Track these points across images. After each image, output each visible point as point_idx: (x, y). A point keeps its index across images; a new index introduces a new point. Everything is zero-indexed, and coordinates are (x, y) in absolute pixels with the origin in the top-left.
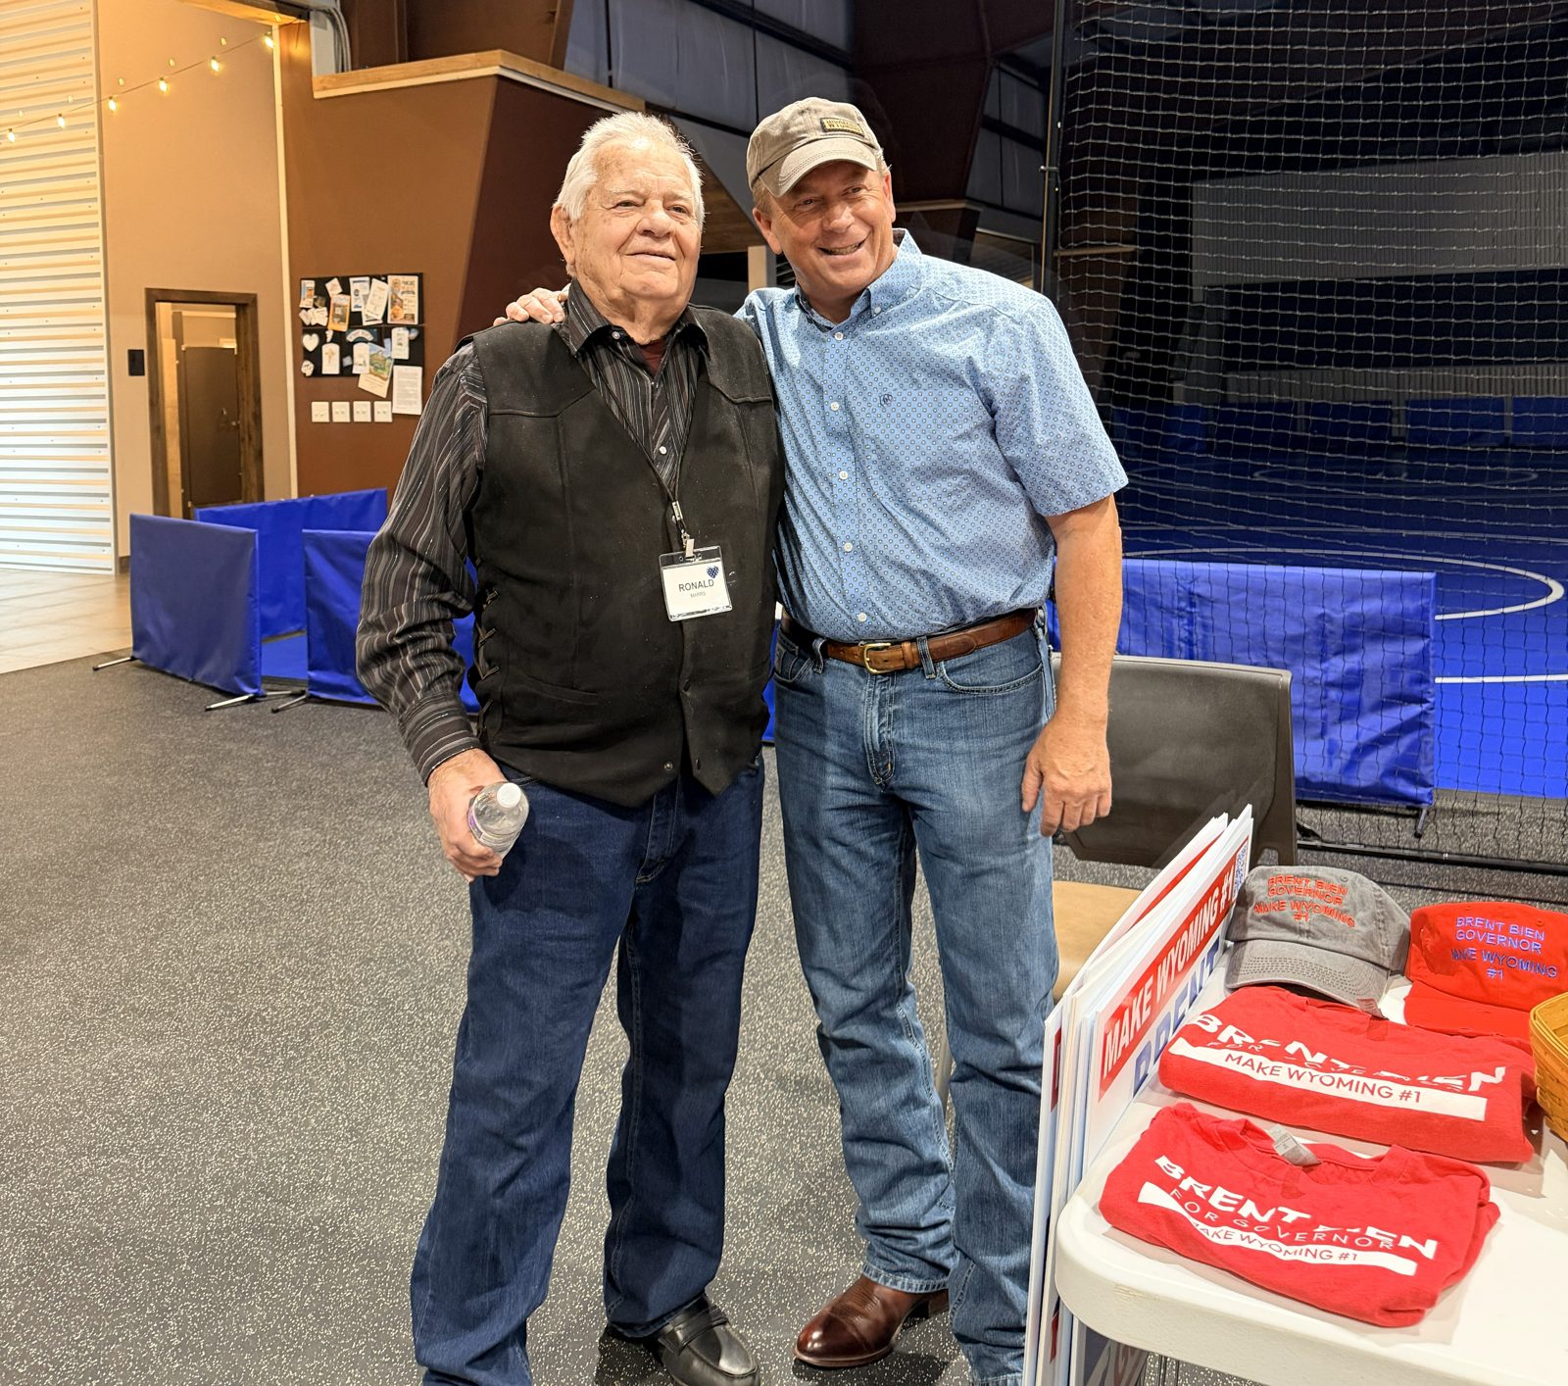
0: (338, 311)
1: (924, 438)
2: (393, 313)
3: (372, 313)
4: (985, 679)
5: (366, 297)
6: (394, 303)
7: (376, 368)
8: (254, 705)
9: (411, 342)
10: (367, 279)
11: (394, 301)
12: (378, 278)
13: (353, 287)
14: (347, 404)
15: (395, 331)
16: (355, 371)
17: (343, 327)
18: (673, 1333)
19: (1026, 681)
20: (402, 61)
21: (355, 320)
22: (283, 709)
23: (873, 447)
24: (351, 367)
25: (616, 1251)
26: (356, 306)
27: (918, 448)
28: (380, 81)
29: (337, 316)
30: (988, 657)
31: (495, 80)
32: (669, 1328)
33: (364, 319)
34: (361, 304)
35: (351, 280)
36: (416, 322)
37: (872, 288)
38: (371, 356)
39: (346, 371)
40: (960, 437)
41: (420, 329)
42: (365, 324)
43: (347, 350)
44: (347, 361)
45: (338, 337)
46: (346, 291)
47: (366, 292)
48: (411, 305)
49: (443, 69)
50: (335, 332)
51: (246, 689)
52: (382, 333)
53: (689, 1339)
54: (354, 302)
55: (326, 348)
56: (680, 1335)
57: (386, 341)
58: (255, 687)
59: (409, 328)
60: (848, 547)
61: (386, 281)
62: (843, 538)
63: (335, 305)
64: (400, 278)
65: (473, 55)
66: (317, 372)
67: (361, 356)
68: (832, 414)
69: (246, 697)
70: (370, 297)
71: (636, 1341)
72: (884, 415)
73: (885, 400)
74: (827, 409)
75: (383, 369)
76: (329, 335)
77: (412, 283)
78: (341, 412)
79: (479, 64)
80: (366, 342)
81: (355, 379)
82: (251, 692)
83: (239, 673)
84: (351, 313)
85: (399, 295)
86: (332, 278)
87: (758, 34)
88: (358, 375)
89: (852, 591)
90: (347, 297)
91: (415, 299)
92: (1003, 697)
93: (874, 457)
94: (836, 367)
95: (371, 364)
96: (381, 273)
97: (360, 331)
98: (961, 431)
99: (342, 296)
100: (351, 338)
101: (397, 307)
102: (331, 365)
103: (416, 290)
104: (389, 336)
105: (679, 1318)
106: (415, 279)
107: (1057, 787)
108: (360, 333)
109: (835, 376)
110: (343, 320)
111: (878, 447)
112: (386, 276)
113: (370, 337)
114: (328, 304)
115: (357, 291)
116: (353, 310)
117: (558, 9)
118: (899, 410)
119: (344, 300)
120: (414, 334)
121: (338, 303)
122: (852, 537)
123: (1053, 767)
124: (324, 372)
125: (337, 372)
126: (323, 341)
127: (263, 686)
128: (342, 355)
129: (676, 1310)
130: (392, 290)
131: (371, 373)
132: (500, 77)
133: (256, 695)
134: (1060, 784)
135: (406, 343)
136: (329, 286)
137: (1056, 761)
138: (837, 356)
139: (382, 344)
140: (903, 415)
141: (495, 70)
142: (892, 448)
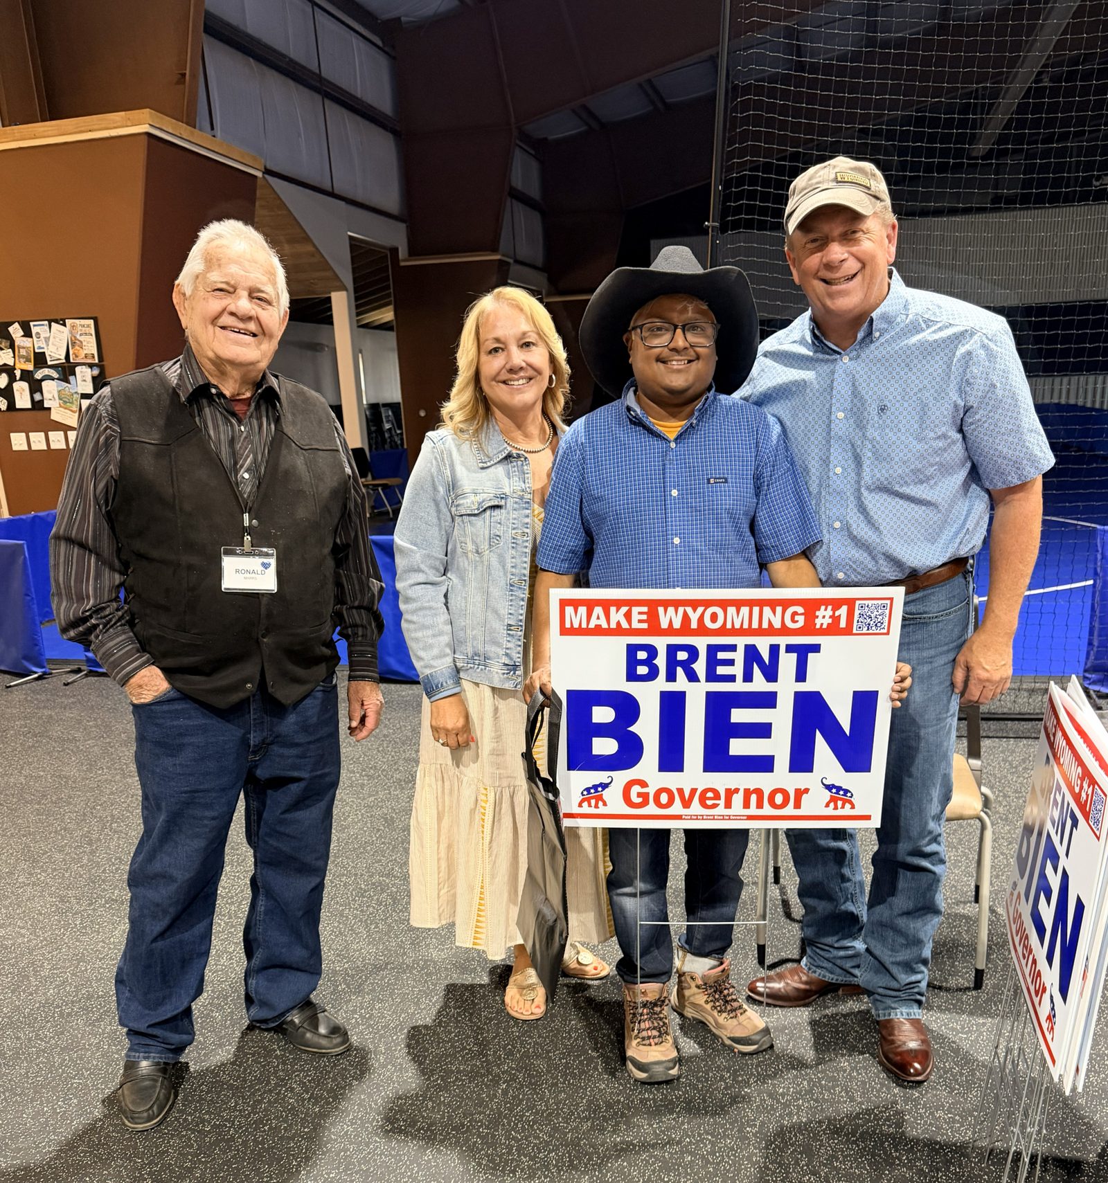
0: (23, 352)
1: (911, 438)
2: (74, 354)
3: (55, 353)
4: (927, 609)
5: (47, 340)
6: (74, 344)
7: (65, 402)
8: (44, 681)
9: (94, 378)
10: (46, 322)
11: (73, 343)
12: (57, 321)
13: (34, 330)
14: (42, 434)
15: (78, 369)
16: (46, 405)
17: (30, 367)
18: (292, 1020)
19: (955, 611)
20: (43, 120)
21: (40, 360)
22: (72, 682)
23: (870, 446)
24: (42, 401)
25: (252, 982)
26: (40, 348)
27: (907, 446)
28: (35, 137)
29: (23, 357)
30: (930, 594)
31: (146, 137)
32: (289, 1019)
33: (48, 359)
34: (44, 345)
35: (32, 324)
36: (97, 361)
37: (874, 315)
38: (59, 392)
39: (38, 406)
40: (939, 437)
41: (101, 366)
42: (49, 363)
43: (36, 387)
44: (37, 397)
45: (26, 376)
46: (28, 333)
47: (48, 335)
48: (90, 346)
49: (95, 127)
50: (22, 370)
51: (34, 669)
52: (66, 371)
53: (302, 1022)
54: (40, 345)
55: (16, 386)
56: (297, 1021)
57: (71, 378)
58: (43, 667)
59: (91, 366)
60: (837, 525)
61: (64, 325)
62: (834, 518)
63: (19, 348)
64: (77, 321)
65: (123, 113)
66: (11, 406)
67: (49, 392)
68: (837, 422)
69: (36, 675)
70: (51, 339)
71: (268, 1030)
72: (881, 422)
73: (882, 410)
74: (833, 417)
75: (72, 403)
76: (18, 373)
77: (88, 326)
78: (38, 441)
79: (129, 124)
80: (53, 379)
81: (45, 412)
82: (40, 671)
83: (26, 658)
84: (35, 353)
85: (78, 337)
86: (13, 323)
87: (327, 102)
88: (50, 409)
89: (836, 557)
90: (30, 339)
91: (93, 340)
92: (938, 622)
93: (870, 454)
94: (843, 384)
95: (60, 399)
96: (59, 318)
97: (46, 370)
98: (940, 433)
99: (25, 339)
100: (38, 375)
101: (77, 347)
102: (23, 399)
103: (93, 332)
104: (74, 374)
105: (295, 1012)
106: (91, 322)
107: (981, 677)
108: (46, 371)
109: (843, 392)
110: (28, 360)
111: (874, 446)
112: (64, 320)
113: (55, 375)
114: (12, 346)
115: (38, 333)
116: (37, 351)
117: (188, 73)
118: (893, 417)
119: (27, 342)
120: (96, 372)
121: (22, 344)
122: (841, 518)
123: (980, 664)
124: (17, 407)
125: (29, 406)
126: (12, 379)
127: (48, 666)
128: (32, 392)
129: (292, 1008)
130: (71, 333)
131: (61, 406)
132: (149, 135)
133: (45, 673)
134: (984, 675)
135: (89, 379)
136: (11, 329)
137: (982, 660)
138: (844, 376)
139: (68, 381)
140: (896, 421)
141: (144, 128)
142: (885, 447)
